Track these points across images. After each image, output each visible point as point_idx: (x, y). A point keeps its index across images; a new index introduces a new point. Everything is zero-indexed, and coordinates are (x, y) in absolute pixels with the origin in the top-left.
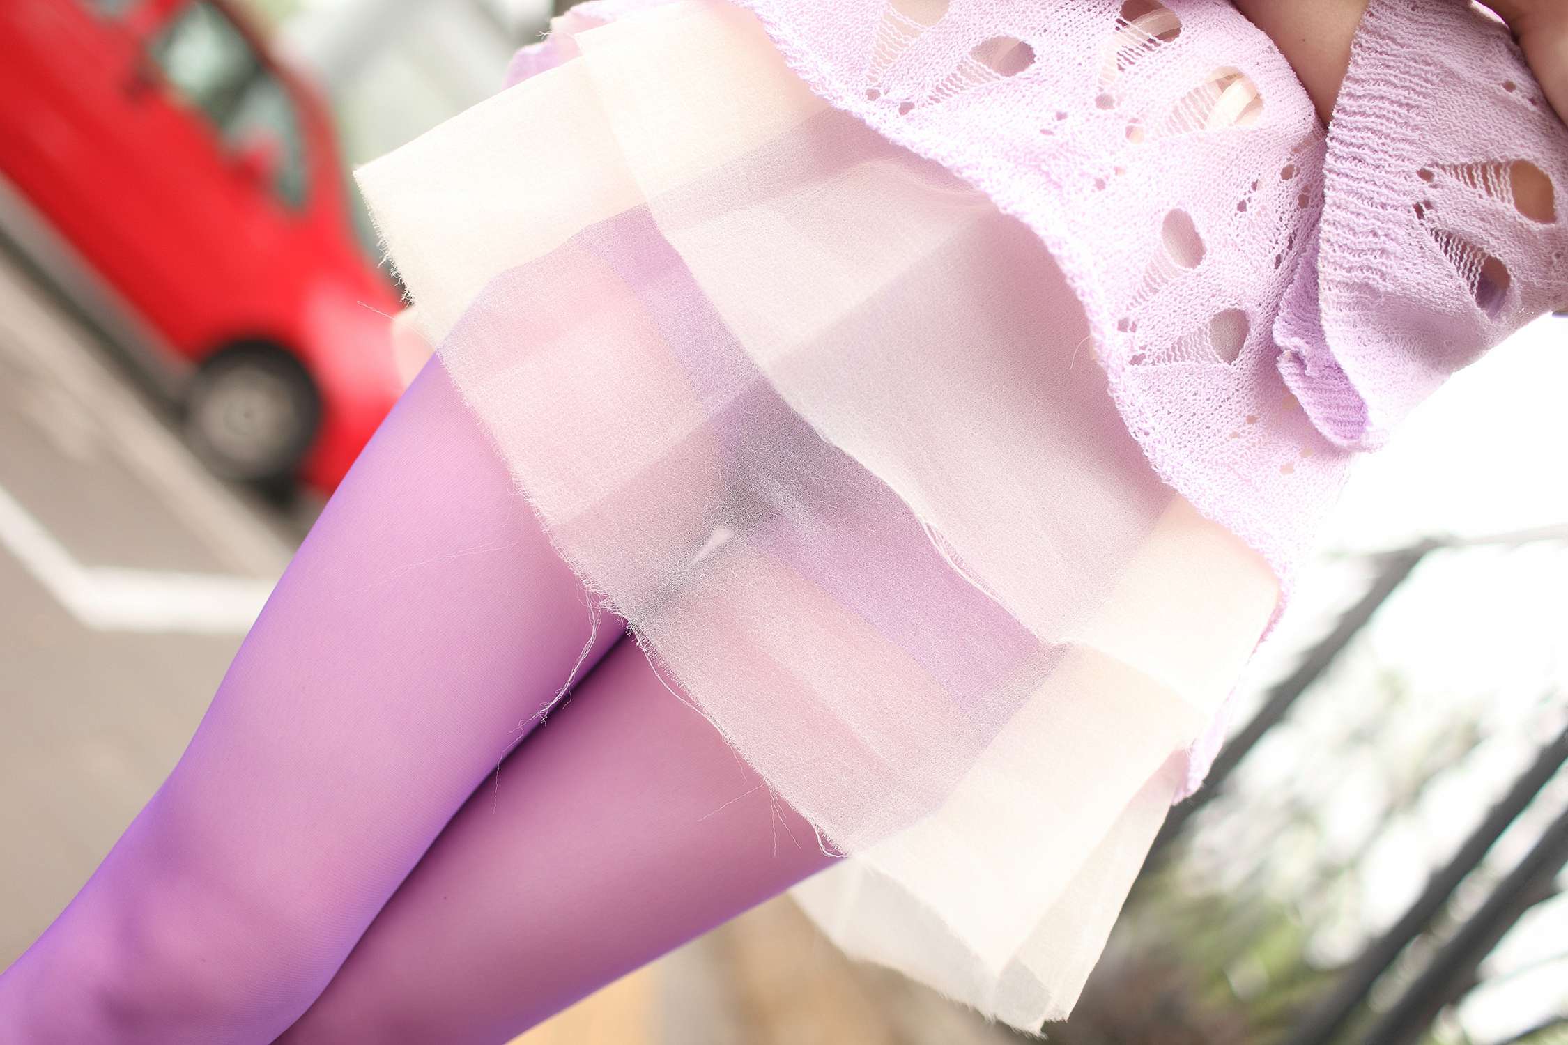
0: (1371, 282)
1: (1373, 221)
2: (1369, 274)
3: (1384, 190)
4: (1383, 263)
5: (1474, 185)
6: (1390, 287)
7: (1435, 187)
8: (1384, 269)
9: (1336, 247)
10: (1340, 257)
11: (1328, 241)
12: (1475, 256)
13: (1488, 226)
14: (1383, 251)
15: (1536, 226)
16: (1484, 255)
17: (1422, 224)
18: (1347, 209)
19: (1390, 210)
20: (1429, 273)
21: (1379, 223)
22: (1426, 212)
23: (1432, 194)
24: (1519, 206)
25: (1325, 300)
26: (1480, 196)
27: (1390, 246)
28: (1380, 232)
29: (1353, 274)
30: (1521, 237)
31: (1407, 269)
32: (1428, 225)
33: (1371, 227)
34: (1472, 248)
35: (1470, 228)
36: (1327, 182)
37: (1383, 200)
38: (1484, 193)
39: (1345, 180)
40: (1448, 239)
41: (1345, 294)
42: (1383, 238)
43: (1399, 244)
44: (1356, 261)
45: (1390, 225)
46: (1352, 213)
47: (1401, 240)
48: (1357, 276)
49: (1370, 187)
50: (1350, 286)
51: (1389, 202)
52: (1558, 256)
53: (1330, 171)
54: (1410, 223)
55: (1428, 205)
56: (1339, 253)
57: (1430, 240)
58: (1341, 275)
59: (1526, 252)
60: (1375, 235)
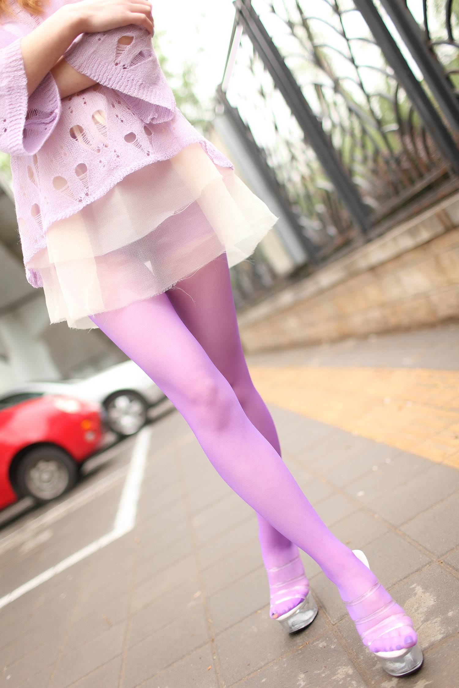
0: (139, 85)
1: (125, 80)
2: (137, 85)
3: (119, 75)
4: (135, 81)
5: (121, 53)
6: (141, 80)
7: (120, 63)
8: (137, 81)
9: (129, 91)
10: (132, 91)
11: (128, 92)
12: (138, 57)
13: (131, 53)
14: (133, 80)
15: (134, 42)
16: (138, 55)
17: (128, 68)
18: (121, 86)
19: (124, 75)
20: (140, 70)
21: (126, 79)
22: (125, 67)
23: (122, 64)
24: (129, 44)
25: (141, 97)
26: (124, 53)
27: (132, 78)
28: (128, 79)
29: (137, 89)
30: (135, 46)
31: (138, 75)
32: (128, 67)
33: (127, 81)
34: (136, 57)
35: (131, 57)
36: (114, 88)
37: (121, 76)
38: (123, 52)
39: (114, 84)
40: (133, 63)
41: (141, 91)
42: (130, 79)
43: (131, 76)
44: (134, 87)
45: (127, 76)
46: (122, 85)
47: (131, 75)
48: (137, 87)
49: (117, 79)
50: (139, 90)
51: (122, 75)
52: (141, 38)
53: (111, 87)
54: (127, 71)
55: (124, 66)
56: (131, 91)
57: (132, 67)
58: (136, 91)
59: (139, 45)
60: (128, 81)
